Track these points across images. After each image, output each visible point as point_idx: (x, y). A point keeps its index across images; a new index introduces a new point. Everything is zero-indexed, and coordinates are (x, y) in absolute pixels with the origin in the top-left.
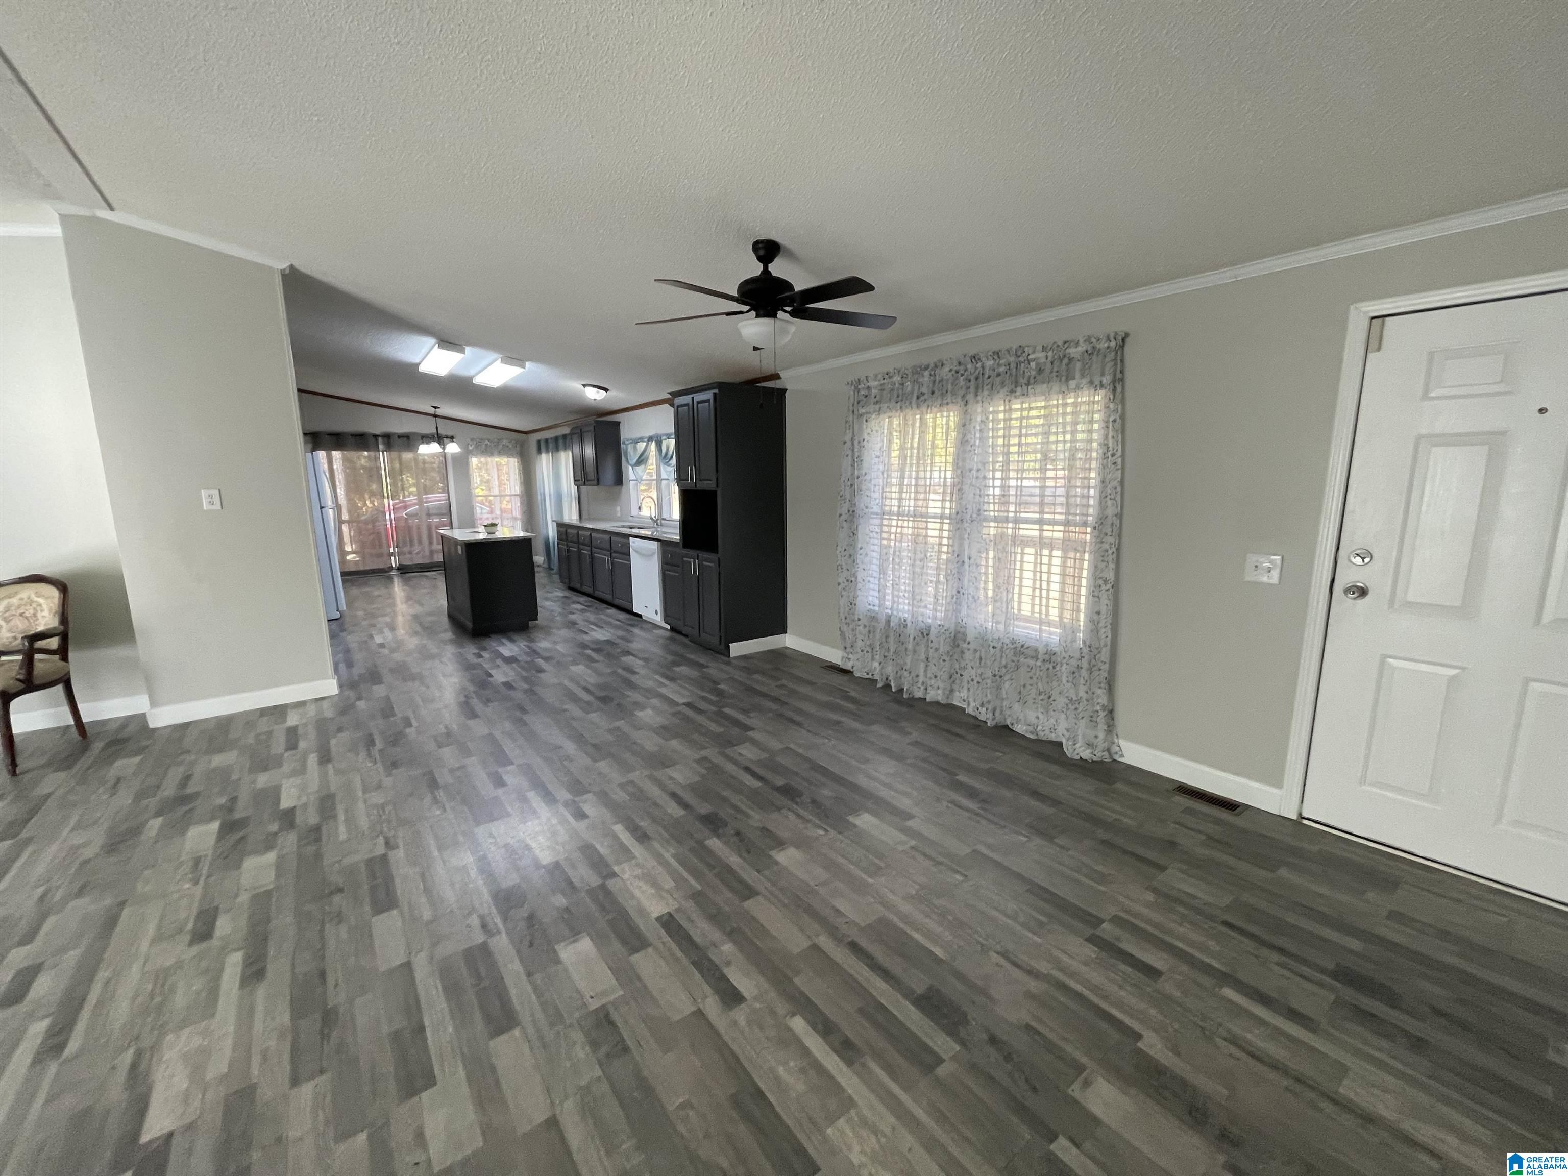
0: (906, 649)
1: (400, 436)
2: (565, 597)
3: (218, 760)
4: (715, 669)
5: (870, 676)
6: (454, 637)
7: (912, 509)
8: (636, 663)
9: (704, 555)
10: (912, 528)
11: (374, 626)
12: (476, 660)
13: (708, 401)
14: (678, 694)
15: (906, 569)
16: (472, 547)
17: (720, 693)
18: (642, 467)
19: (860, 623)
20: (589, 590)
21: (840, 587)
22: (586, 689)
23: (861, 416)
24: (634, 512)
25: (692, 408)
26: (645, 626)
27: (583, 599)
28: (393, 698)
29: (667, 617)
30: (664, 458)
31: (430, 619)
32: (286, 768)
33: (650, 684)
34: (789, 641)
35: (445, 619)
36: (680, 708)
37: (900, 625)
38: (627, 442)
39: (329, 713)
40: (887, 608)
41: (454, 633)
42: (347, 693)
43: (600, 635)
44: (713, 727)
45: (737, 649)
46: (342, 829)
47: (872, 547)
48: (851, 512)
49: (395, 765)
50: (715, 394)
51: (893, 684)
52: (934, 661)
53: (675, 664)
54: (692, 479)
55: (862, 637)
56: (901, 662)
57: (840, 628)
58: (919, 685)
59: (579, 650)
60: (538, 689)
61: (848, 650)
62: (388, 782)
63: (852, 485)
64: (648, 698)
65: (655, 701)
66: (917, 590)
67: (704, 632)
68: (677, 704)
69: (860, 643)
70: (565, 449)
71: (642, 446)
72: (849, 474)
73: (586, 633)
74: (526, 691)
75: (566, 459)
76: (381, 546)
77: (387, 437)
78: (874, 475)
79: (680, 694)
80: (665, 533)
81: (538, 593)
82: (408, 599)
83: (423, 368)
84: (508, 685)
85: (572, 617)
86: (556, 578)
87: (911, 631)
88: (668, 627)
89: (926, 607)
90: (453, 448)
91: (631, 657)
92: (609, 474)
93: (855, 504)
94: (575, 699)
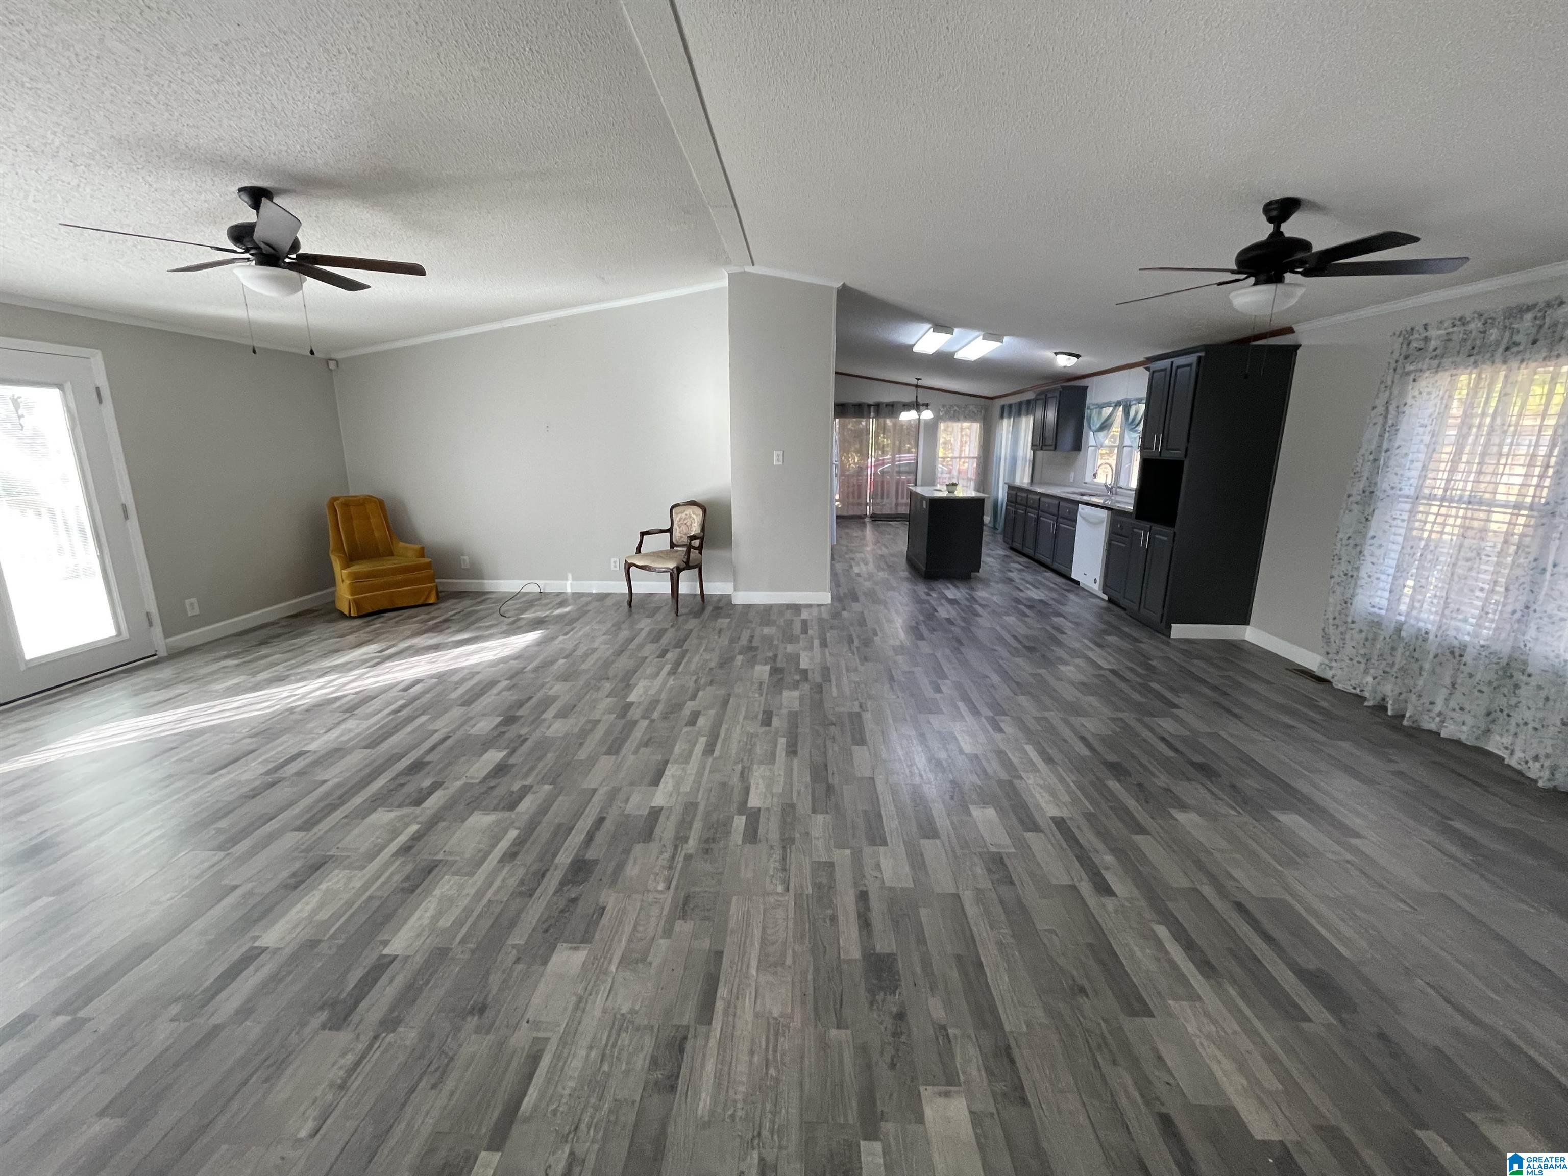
0: (1421, 668)
1: (887, 405)
2: (1006, 556)
3: (766, 631)
4: (1149, 644)
5: (1357, 691)
6: (909, 576)
7: (1468, 493)
8: (1067, 625)
9: (1156, 527)
10: (1462, 517)
11: (853, 559)
12: (924, 597)
13: (1190, 365)
14: (1104, 660)
15: (1442, 570)
16: (935, 503)
17: (1151, 669)
18: (1105, 432)
19: (1353, 626)
20: (1030, 552)
21: (1333, 581)
22: (1015, 637)
23: (1408, 374)
24: (1088, 478)
25: (1171, 373)
26: (1081, 593)
27: (1023, 560)
28: (866, 612)
29: (1105, 588)
30: (1130, 424)
31: (893, 559)
32: (802, 644)
33: (1077, 645)
34: (1250, 634)
35: (904, 560)
36: (1102, 672)
37: (1417, 638)
38: (1092, 407)
39: (825, 616)
40: (1400, 614)
41: (910, 573)
42: (836, 604)
43: (1035, 594)
44: (1136, 696)
45: (1179, 631)
46: (834, 689)
47: (1392, 538)
48: (1367, 493)
49: (866, 659)
50: (1200, 358)
51: (1390, 707)
52: (1464, 689)
53: (1105, 632)
54: (1157, 448)
55: (1354, 644)
56: (1411, 682)
57: (1323, 630)
58: (1433, 715)
59: (1014, 604)
60: (974, 629)
61: (1330, 656)
62: (861, 668)
63: (1375, 460)
64: (1072, 657)
65: (1080, 662)
66: (1452, 596)
67: (1145, 608)
68: (1101, 668)
69: (1349, 650)
70: (1027, 414)
71: (1107, 411)
72: (1373, 447)
73: (1021, 590)
74: (963, 629)
75: (1027, 424)
76: (859, 497)
77: (878, 406)
78: (1414, 448)
79: (1106, 660)
80: (1119, 502)
81: (983, 549)
82: (877, 542)
83: (916, 349)
84: (950, 621)
85: (1010, 574)
86: (1000, 538)
87: (1432, 647)
88: (1106, 598)
89: (1465, 621)
90: (927, 415)
91: (1062, 619)
92: (1068, 437)
93: (1376, 484)
94: (1006, 644)
